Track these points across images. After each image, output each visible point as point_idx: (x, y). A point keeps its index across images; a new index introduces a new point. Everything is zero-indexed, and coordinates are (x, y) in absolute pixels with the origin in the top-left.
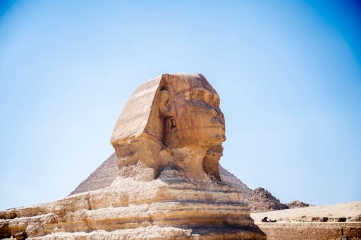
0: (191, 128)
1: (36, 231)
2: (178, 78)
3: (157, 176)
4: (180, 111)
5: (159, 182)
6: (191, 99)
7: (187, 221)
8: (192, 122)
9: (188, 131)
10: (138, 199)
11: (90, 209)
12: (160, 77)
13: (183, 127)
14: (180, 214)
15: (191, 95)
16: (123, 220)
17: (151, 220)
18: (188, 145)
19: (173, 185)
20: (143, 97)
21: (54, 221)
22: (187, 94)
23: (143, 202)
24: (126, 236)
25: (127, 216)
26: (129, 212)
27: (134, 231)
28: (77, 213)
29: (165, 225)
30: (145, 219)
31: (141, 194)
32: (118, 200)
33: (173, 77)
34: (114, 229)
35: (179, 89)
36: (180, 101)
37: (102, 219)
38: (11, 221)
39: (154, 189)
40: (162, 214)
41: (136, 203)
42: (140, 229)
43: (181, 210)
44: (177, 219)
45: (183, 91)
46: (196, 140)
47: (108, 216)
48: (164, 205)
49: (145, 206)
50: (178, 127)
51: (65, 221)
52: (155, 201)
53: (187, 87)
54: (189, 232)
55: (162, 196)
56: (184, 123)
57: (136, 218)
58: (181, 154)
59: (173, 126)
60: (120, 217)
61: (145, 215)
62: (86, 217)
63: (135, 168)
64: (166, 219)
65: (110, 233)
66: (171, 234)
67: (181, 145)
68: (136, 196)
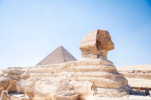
0: (106, 45)
1: (57, 72)
2: (102, 31)
3: (98, 58)
4: (103, 40)
5: (99, 59)
6: (106, 37)
7: (109, 71)
8: (106, 43)
9: (105, 46)
10: (93, 64)
11: (75, 66)
12: (97, 30)
13: (103, 44)
14: (107, 69)
15: (106, 36)
16: (88, 69)
17: (98, 70)
18: (104, 49)
19: (104, 60)
20: (91, 35)
21: (63, 69)
22: (105, 35)
23: (94, 65)
24: (90, 74)
25: (90, 69)
26: (90, 67)
27: (93, 73)
28: (71, 67)
29: (103, 72)
30: (96, 70)
31: (93, 62)
32: (85, 64)
33: (100, 30)
34: (85, 72)
35: (102, 34)
36: (103, 37)
37: (81, 69)
38: (48, 68)
39: (98, 61)
40: (102, 68)
41: (92, 65)
42: (95, 72)
43: (107, 68)
44: (106, 70)
45: (104, 34)
46: (107, 48)
47: (83, 68)
48: (102, 66)
49: (95, 66)
50: (102, 44)
51: (67, 69)
52: (99, 65)
53: (105, 33)
54: (111, 74)
55: (101, 63)
56: (104, 43)
57: (93, 69)
58: (102, 52)
59: (100, 44)
60: (87, 69)
61: (96, 68)
62: (75, 68)
63: (89, 55)
64: (103, 70)
65: (84, 73)
66: (106, 74)
67: (102, 49)
68: (92, 63)
